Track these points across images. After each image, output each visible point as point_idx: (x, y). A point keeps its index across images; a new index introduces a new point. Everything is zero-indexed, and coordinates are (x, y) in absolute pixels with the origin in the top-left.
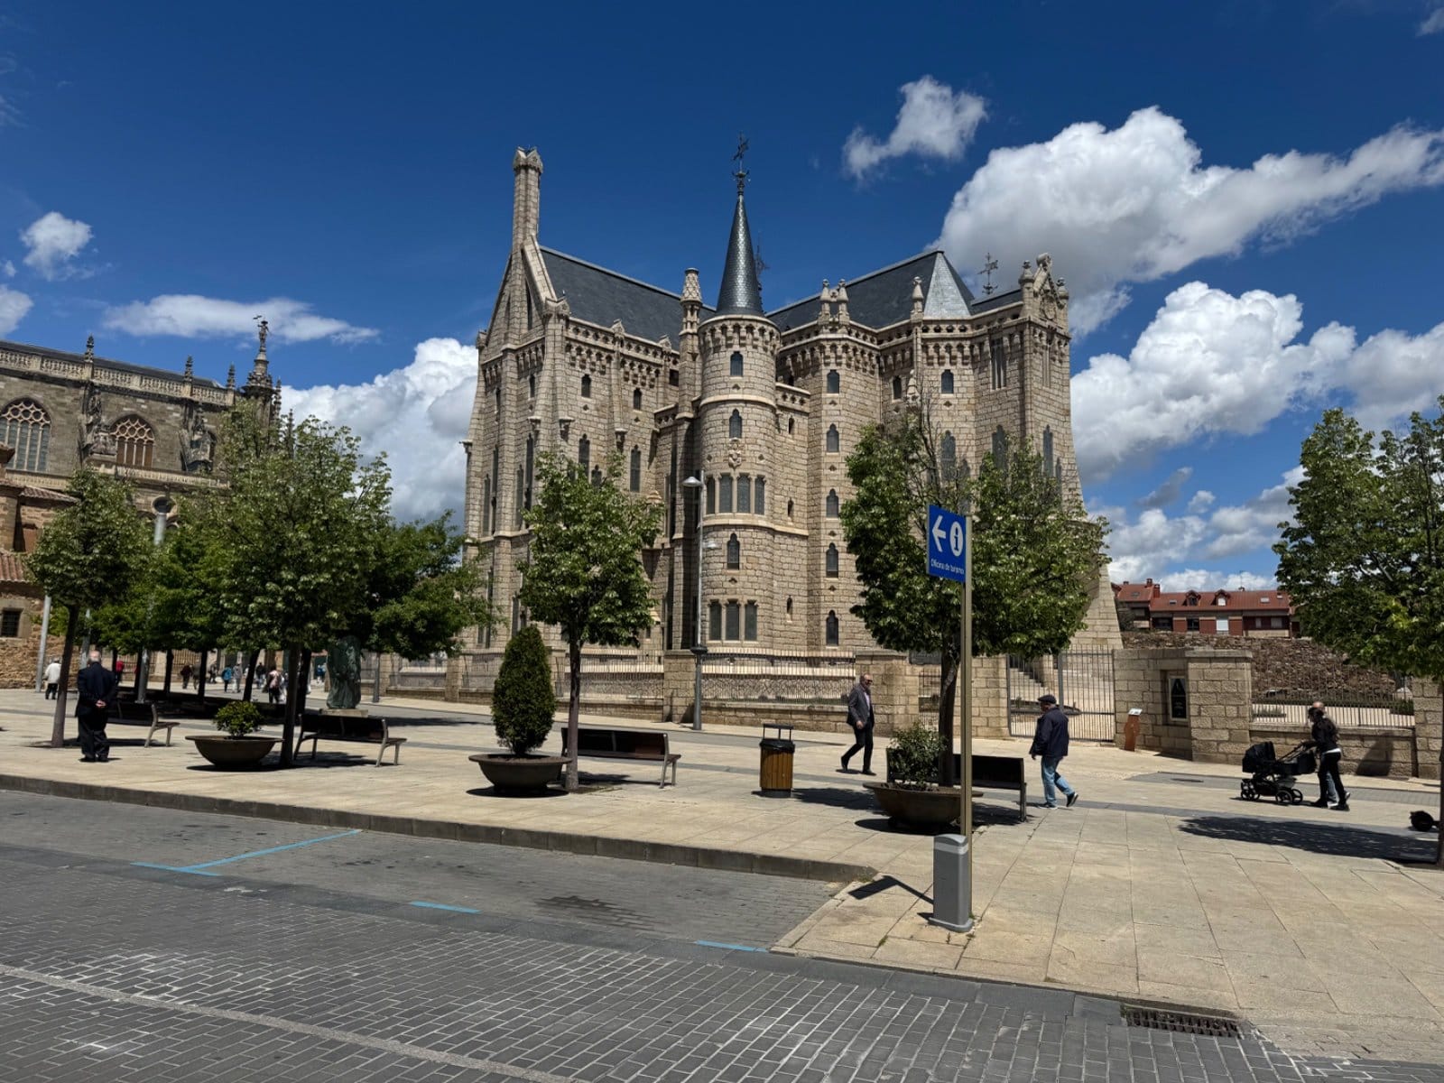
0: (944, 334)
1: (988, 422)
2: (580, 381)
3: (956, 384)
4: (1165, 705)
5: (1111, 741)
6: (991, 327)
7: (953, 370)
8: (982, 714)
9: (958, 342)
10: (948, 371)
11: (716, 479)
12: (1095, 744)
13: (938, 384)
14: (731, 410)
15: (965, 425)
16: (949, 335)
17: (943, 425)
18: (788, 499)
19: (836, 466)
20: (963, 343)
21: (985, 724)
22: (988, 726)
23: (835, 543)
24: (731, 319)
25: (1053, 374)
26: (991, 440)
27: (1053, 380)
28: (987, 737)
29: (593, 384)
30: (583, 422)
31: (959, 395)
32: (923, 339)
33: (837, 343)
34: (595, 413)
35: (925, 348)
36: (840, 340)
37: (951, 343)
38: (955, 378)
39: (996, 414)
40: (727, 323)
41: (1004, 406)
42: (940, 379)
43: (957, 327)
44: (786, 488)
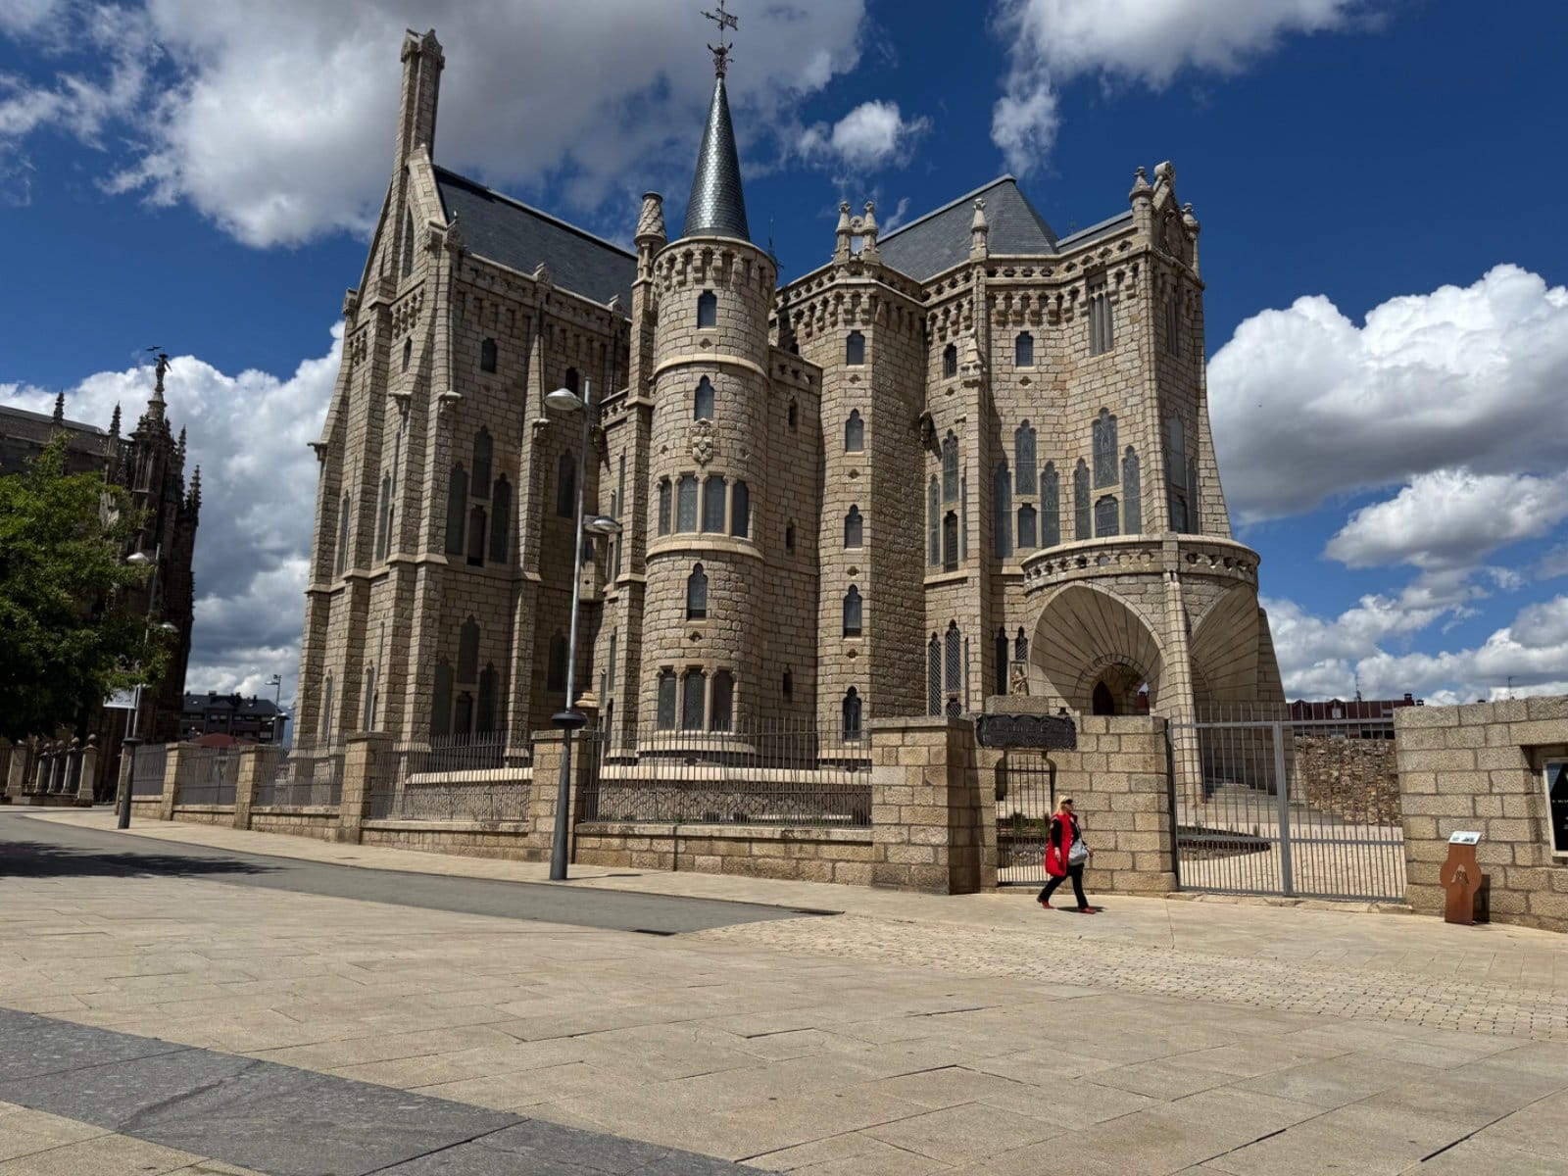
0: (1019, 278)
1: (1085, 406)
2: (479, 346)
3: (1037, 352)
4: (1536, 821)
5: (1403, 901)
6: (1089, 265)
7: (1034, 332)
8: (1121, 846)
9: (1039, 292)
10: (1025, 334)
11: (673, 480)
12: (1365, 906)
13: (1012, 353)
14: (698, 377)
15: (1050, 412)
16: (1026, 280)
17: (1018, 411)
18: (786, 519)
19: (859, 470)
20: (1048, 292)
21: (1129, 865)
22: (1133, 869)
23: (857, 584)
24: (698, 241)
25: (1181, 335)
26: (1089, 431)
27: (1181, 344)
28: (1132, 892)
29: (500, 353)
30: (481, 406)
31: (1042, 369)
32: (988, 287)
33: (862, 290)
34: (503, 395)
35: (990, 299)
36: (865, 286)
37: (1031, 292)
38: (1036, 344)
39: (1099, 393)
40: (693, 247)
41: (1110, 380)
42: (1013, 344)
43: (1037, 270)
44: (785, 502)
